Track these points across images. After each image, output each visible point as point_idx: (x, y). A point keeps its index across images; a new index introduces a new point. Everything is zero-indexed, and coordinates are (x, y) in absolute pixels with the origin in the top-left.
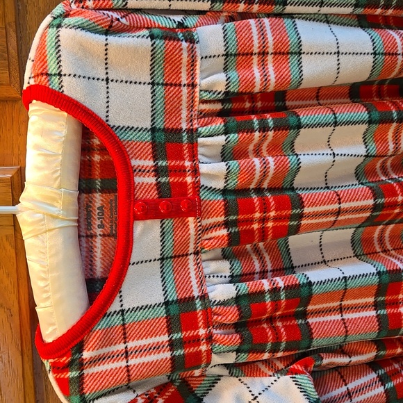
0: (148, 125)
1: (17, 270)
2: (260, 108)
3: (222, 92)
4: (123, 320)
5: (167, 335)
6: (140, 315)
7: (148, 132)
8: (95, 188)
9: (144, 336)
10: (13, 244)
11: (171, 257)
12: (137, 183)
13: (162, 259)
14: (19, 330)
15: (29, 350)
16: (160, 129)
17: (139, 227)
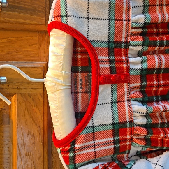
0: (106, 39)
1: (44, 109)
2: (161, 32)
3: (143, 23)
4: (93, 130)
5: (112, 138)
6: (101, 128)
7: (106, 43)
8: (79, 71)
9: (102, 138)
10: (43, 97)
11: (116, 102)
12: (101, 67)
13: (112, 103)
14: (43, 136)
15: (47, 145)
16: (112, 41)
17: (101, 88)
